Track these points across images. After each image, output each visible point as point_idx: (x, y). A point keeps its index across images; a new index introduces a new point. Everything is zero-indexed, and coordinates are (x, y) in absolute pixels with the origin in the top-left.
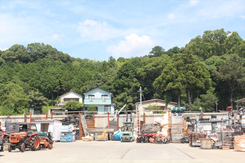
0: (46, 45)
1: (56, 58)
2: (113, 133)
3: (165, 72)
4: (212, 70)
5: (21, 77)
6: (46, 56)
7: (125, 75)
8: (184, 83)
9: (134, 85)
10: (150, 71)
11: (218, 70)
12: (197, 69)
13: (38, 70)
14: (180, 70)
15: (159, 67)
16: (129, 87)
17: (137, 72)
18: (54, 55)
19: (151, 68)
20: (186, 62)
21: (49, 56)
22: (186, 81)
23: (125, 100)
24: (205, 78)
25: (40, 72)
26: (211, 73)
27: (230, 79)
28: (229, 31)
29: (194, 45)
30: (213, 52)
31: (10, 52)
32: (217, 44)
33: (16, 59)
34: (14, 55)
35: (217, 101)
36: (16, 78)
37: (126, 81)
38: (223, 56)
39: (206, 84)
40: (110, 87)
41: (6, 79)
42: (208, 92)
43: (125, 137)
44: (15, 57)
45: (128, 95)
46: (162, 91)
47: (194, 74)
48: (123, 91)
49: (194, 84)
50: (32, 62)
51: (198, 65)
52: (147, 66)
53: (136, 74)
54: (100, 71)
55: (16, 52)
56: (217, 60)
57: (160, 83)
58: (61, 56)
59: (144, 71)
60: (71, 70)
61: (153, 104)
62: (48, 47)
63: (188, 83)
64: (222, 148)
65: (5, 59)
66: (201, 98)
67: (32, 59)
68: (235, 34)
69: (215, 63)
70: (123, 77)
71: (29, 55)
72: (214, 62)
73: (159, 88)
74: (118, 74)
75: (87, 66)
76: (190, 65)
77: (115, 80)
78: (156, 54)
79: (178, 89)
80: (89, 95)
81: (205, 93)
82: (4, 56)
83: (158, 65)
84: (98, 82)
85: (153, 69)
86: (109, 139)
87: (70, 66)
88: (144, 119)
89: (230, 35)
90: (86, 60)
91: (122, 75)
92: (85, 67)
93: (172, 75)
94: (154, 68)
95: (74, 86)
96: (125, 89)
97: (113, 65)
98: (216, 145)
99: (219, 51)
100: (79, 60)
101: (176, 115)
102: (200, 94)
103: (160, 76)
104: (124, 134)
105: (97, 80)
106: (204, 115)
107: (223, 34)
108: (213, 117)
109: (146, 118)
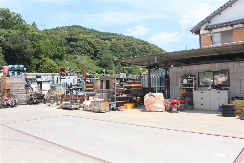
4: (1, 40)
28: (14, 12)
32: (4, 19)
38: (8, 30)
56: (5, 32)
68: (19, 16)
69: (4, 35)
89: (15, 15)
101: (14, 74)
107: (9, 13)
108: (38, 77)
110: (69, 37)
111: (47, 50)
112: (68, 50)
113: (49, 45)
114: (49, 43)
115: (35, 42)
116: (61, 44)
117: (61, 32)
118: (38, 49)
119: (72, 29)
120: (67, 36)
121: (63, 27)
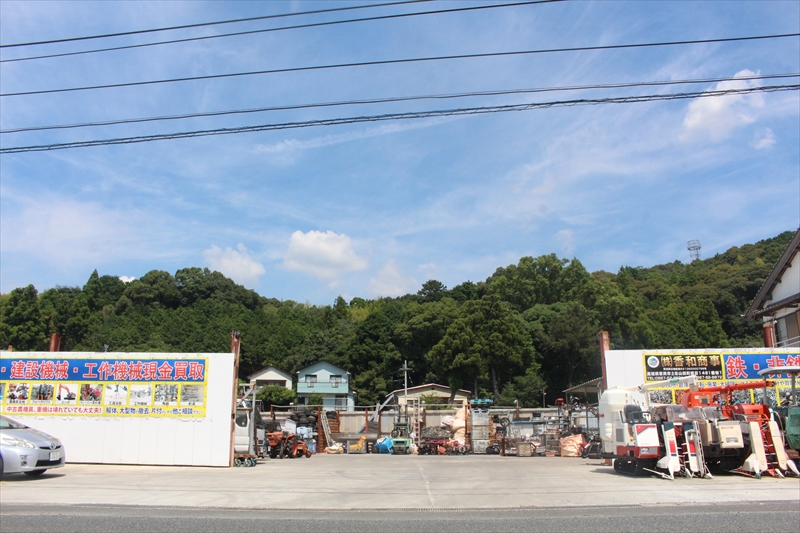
0: (212, 272)
1: (233, 298)
2: (374, 441)
3: (450, 335)
4: (536, 330)
5: (165, 336)
6: (212, 295)
7: (371, 336)
8: (485, 355)
9: (389, 355)
10: (419, 330)
11: (546, 331)
12: (509, 329)
13: (199, 322)
14: (477, 329)
15: (437, 321)
16: (379, 360)
17: (395, 332)
18: (227, 292)
19: (421, 323)
20: (488, 315)
21: (219, 294)
22: (488, 352)
23: (371, 384)
24: (523, 345)
25: (202, 327)
26: (533, 336)
27: (567, 347)
29: (503, 283)
30: (538, 296)
31: (143, 285)
32: (544, 281)
33: (154, 300)
34: (150, 292)
35: (545, 388)
36: (156, 337)
37: (373, 349)
38: (553, 305)
39: (526, 356)
40: (341, 359)
41: (136, 339)
42: (528, 371)
43: (398, 446)
44: (152, 296)
45: (378, 376)
46: (445, 369)
47: (504, 338)
48: (368, 367)
49: (504, 358)
50: (184, 306)
51: (511, 321)
52: (413, 320)
53: (392, 334)
54: (320, 325)
55: (155, 286)
57: (440, 353)
58: (242, 294)
59: (409, 330)
60: (263, 323)
61: (428, 393)
62: (218, 276)
63: (492, 354)
64: (545, 455)
65: (132, 298)
66: (516, 383)
67: (185, 299)
68: (576, 265)
69: (541, 318)
70: (369, 340)
71: (179, 293)
72: (538, 316)
73: (440, 363)
74: (357, 333)
75: (294, 316)
76: (497, 321)
77: (352, 345)
78: (430, 295)
79: (474, 366)
80: (307, 376)
81: (524, 374)
82: (130, 293)
83: (434, 318)
84: (319, 350)
85: (425, 327)
86: (368, 452)
87: (262, 316)
88: (424, 419)
89: (567, 265)
90: (290, 303)
91: (365, 337)
92: (290, 318)
93: (464, 340)
94: (427, 324)
95: (270, 355)
96: (370, 363)
97: (344, 314)
98: (538, 452)
99: (548, 296)
100: (275, 302)
101: (478, 412)
102: (513, 375)
103: (442, 341)
104: (397, 442)
105: (315, 346)
106: (522, 412)
107: (555, 264)
108: (536, 415)
109: (427, 417)
110: (744, 282)
111: (665, 335)
112: (745, 324)
113: (672, 321)
114: (672, 313)
115: (626, 320)
116: (707, 313)
117: (725, 271)
118: (636, 338)
119: (776, 249)
120: (737, 282)
121: (746, 248)
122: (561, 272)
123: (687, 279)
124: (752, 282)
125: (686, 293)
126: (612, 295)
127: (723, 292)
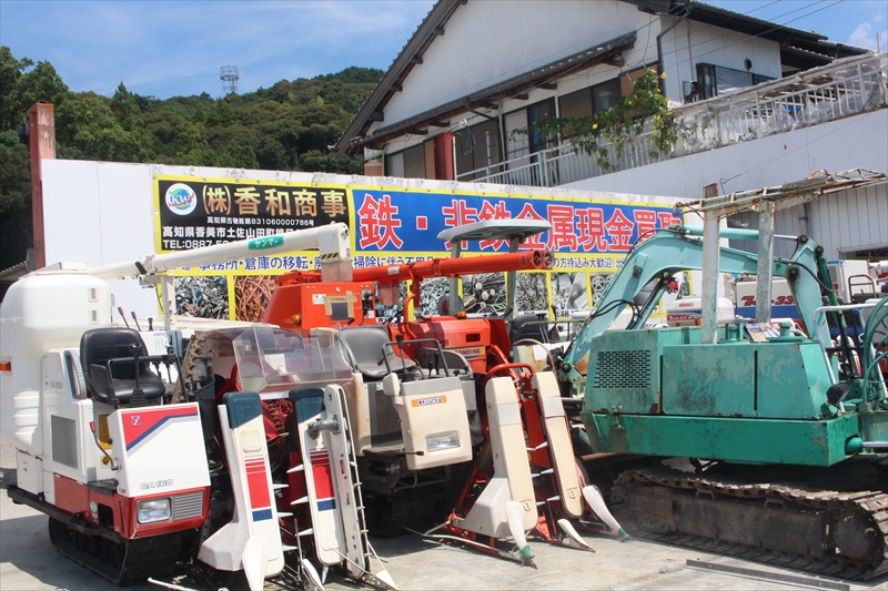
110: (296, 128)
117: (272, 109)
120: (287, 126)
121: (300, 83)
122: (19, 81)
123: (218, 117)
124: (306, 129)
125: (217, 136)
126: (103, 127)
127: (268, 138)
